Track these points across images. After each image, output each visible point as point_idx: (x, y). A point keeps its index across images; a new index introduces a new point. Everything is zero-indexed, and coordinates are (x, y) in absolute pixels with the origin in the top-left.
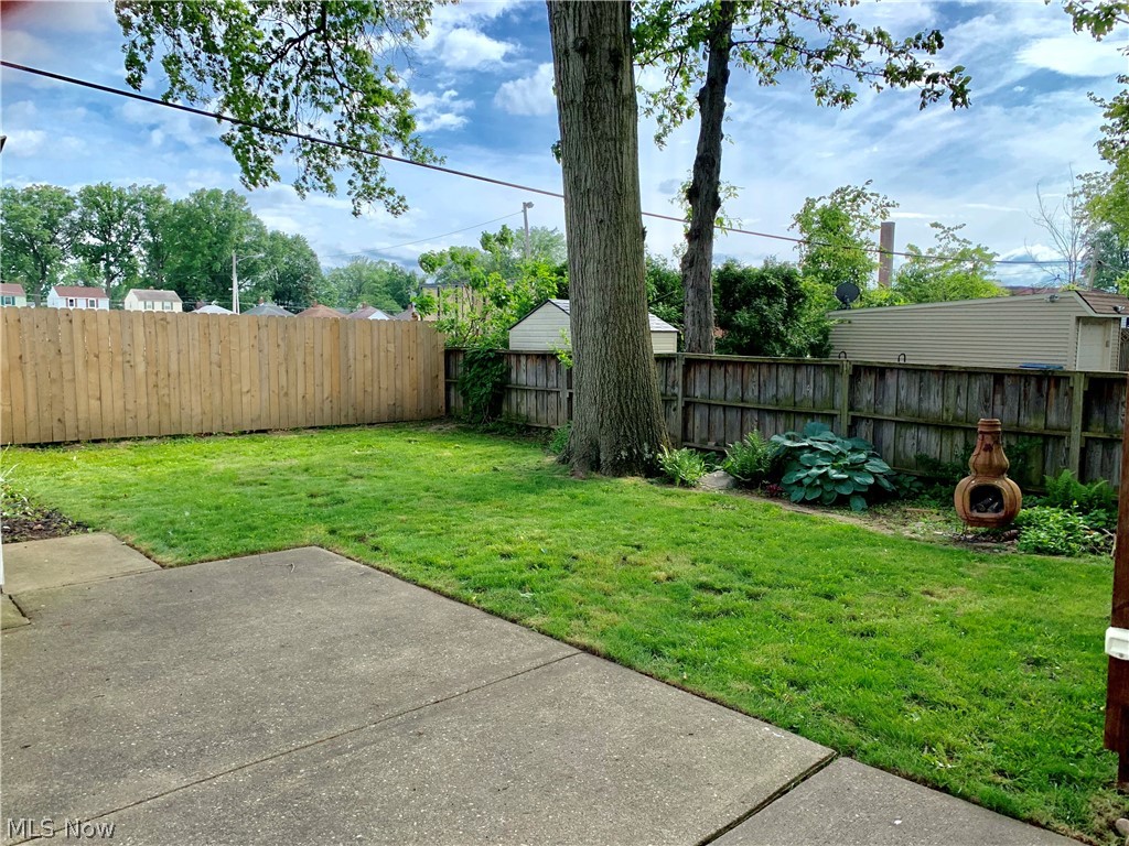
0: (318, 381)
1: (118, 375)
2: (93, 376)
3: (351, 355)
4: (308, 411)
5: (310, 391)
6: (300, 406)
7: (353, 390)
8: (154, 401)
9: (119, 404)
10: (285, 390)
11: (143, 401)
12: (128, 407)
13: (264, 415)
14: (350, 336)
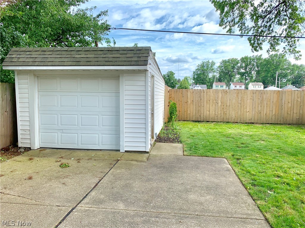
0: (271, 110)
1: (214, 105)
2: (208, 106)
3: (283, 102)
4: (267, 118)
5: (268, 112)
6: (264, 117)
7: (283, 113)
8: (222, 113)
9: (214, 113)
10: (260, 112)
11: (220, 112)
12: (216, 114)
13: (253, 118)
14: (284, 96)
